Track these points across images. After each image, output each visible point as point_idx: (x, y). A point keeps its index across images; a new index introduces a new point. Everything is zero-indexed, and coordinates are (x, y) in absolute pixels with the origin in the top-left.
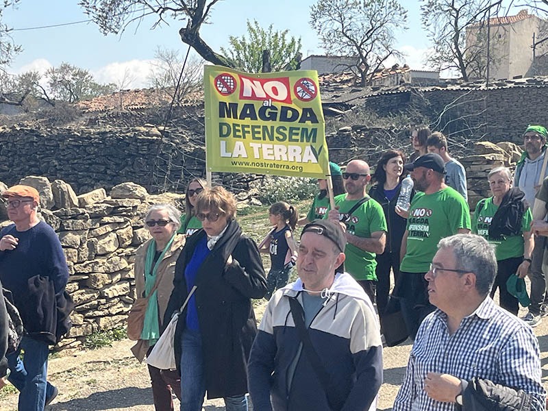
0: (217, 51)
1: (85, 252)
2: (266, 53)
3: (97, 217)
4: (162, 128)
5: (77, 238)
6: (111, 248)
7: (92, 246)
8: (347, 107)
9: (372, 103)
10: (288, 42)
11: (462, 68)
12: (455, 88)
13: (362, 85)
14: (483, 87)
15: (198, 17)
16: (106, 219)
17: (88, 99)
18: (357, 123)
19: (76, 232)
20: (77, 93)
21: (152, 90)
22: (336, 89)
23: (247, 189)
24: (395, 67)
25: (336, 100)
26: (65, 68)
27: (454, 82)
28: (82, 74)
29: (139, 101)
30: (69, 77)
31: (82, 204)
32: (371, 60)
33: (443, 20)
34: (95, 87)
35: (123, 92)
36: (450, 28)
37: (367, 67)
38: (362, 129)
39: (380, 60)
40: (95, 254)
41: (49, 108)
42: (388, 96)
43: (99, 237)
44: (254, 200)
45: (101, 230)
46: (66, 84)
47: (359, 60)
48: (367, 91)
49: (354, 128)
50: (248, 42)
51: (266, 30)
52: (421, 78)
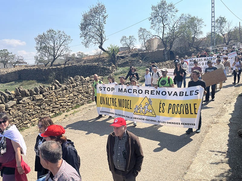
0: (105, 49)
1: (87, 88)
2: (113, 49)
3: (88, 82)
4: (97, 63)
5: (85, 86)
6: (91, 87)
7: (88, 87)
8: (128, 56)
9: (131, 55)
10: (117, 47)
11: (146, 48)
12: (145, 52)
13: (130, 52)
14: (150, 51)
15: (101, 44)
16: (90, 82)
17: (84, 57)
18: (129, 59)
19: (85, 85)
20: (82, 56)
21: (94, 55)
22: (125, 53)
23: (112, 73)
24: (135, 49)
25: (125, 55)
26: (79, 52)
27: (145, 50)
28: (82, 53)
29: (92, 57)
30: (80, 54)
31: (85, 80)
32: (131, 48)
33: (143, 40)
34: (85, 55)
35: (90, 56)
36: (144, 42)
37: (130, 49)
38: (130, 60)
39: (132, 48)
40: (88, 88)
41: (78, 59)
42: (134, 54)
43: (89, 85)
44: (113, 75)
45: (89, 84)
46: (80, 55)
47: (129, 48)
48: (131, 53)
49: (129, 60)
50: (110, 48)
51: (113, 46)
52: (140, 50)
